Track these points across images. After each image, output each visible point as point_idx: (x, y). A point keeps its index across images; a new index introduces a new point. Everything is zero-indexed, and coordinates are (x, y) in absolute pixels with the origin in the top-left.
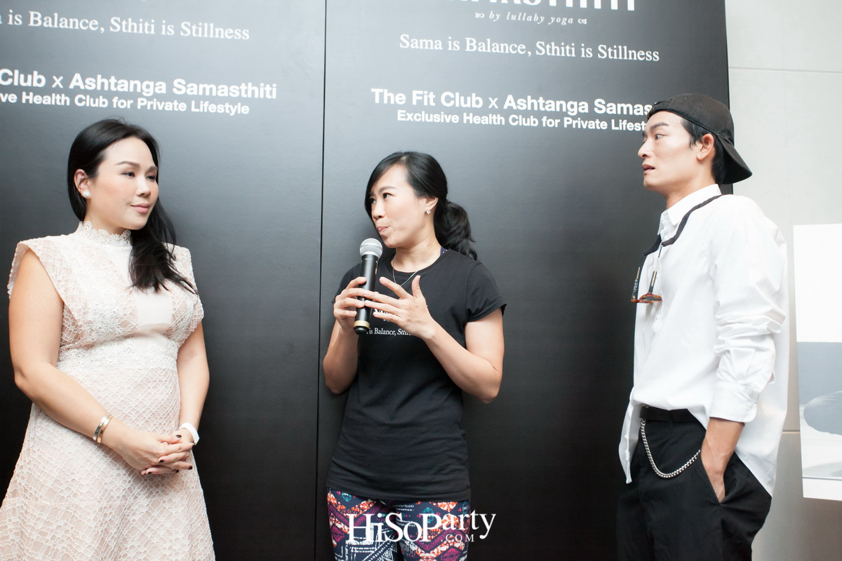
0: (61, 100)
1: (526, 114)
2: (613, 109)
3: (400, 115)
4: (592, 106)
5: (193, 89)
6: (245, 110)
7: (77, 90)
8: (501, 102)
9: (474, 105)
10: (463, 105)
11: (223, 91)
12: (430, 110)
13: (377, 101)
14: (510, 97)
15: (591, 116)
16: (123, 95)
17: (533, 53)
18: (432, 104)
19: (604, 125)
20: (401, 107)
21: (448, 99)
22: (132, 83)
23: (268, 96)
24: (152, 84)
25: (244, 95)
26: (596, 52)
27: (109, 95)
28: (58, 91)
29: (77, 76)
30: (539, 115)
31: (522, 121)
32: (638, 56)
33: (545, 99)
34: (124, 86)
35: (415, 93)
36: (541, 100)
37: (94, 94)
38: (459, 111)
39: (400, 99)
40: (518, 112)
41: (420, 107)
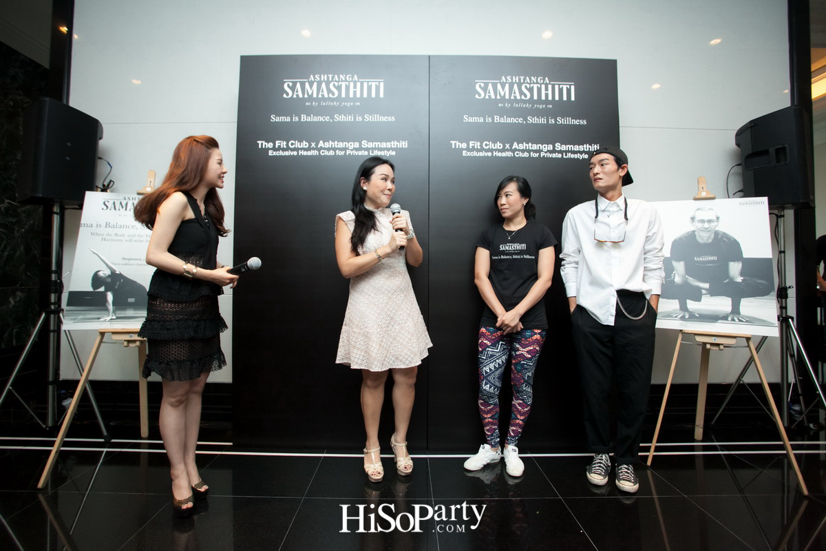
0: (315, 153)
1: (523, 151)
2: (564, 148)
3: (464, 153)
4: (554, 147)
5: (371, 145)
6: (394, 153)
7: (321, 148)
8: (511, 146)
9: (499, 148)
10: (493, 148)
11: (384, 145)
12: (478, 150)
13: (453, 147)
14: (515, 143)
15: (554, 151)
16: (341, 149)
17: (526, 122)
18: (479, 147)
19: (560, 156)
20: (465, 149)
21: (486, 145)
22: (344, 143)
23: (404, 147)
24: (352, 143)
25: (393, 147)
26: (556, 121)
27: (334, 149)
28: (313, 149)
29: (321, 142)
30: (529, 151)
31: (521, 155)
32: (576, 122)
33: (532, 144)
34: (341, 145)
35: (471, 142)
36: (530, 144)
37: (328, 149)
38: (492, 151)
39: (464, 145)
40: (519, 150)
41: (473, 149)
